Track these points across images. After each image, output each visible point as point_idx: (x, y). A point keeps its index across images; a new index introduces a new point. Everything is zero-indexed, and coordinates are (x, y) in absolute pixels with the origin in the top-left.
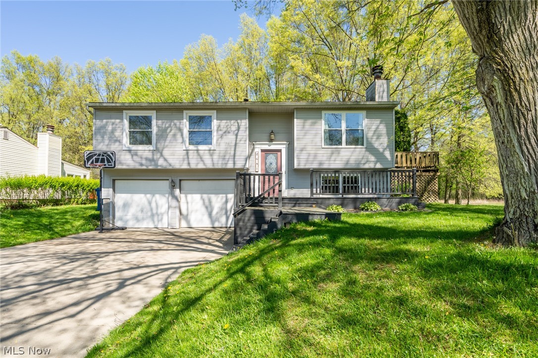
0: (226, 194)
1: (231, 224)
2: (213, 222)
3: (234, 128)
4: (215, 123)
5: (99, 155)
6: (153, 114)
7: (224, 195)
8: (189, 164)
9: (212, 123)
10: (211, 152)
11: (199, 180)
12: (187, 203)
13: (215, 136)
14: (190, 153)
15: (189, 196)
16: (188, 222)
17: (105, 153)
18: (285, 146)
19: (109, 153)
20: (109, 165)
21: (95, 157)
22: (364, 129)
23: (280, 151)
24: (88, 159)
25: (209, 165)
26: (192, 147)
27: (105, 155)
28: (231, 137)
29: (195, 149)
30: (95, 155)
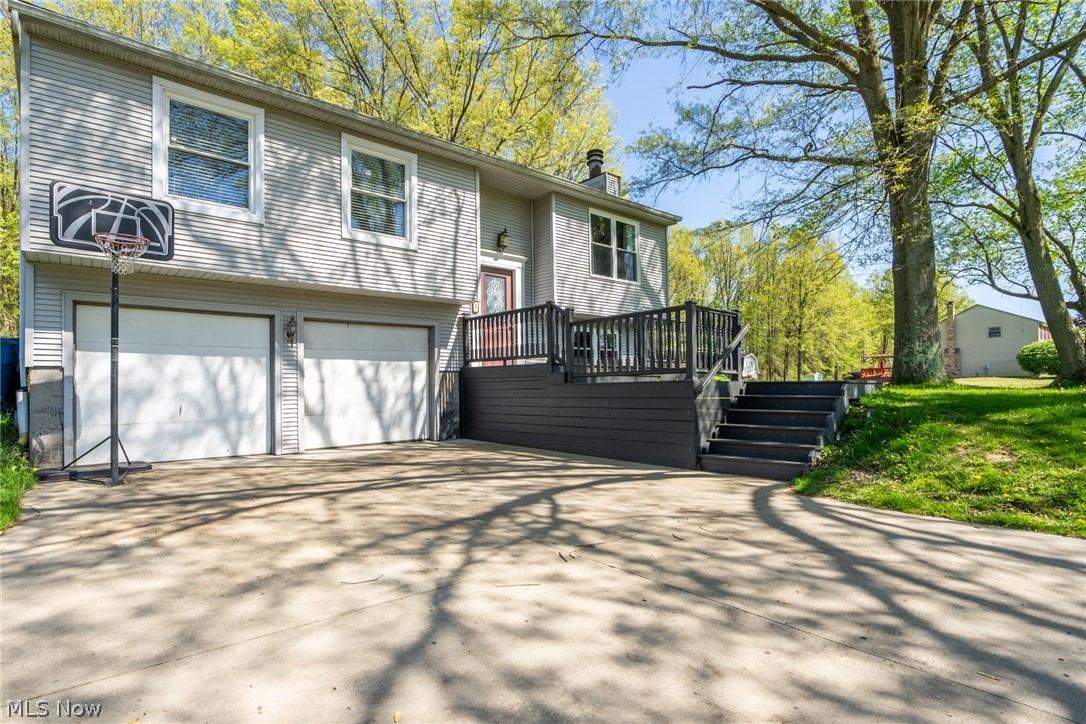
0: (411, 360)
1: (422, 432)
2: (385, 429)
3: (451, 207)
4: (413, 184)
5: (115, 206)
6: (255, 117)
7: (406, 363)
8: (358, 278)
9: (407, 183)
10: (409, 255)
11: (348, 323)
12: (322, 381)
13: (415, 216)
14: (361, 249)
15: (327, 364)
16: (325, 432)
17: (139, 205)
18: (520, 265)
19: (152, 207)
20: (151, 248)
21: (99, 211)
22: (636, 252)
23: (511, 273)
24: (69, 214)
25: (406, 289)
26: (362, 235)
27: (137, 211)
28: (444, 227)
29: (374, 241)
30: (98, 203)
